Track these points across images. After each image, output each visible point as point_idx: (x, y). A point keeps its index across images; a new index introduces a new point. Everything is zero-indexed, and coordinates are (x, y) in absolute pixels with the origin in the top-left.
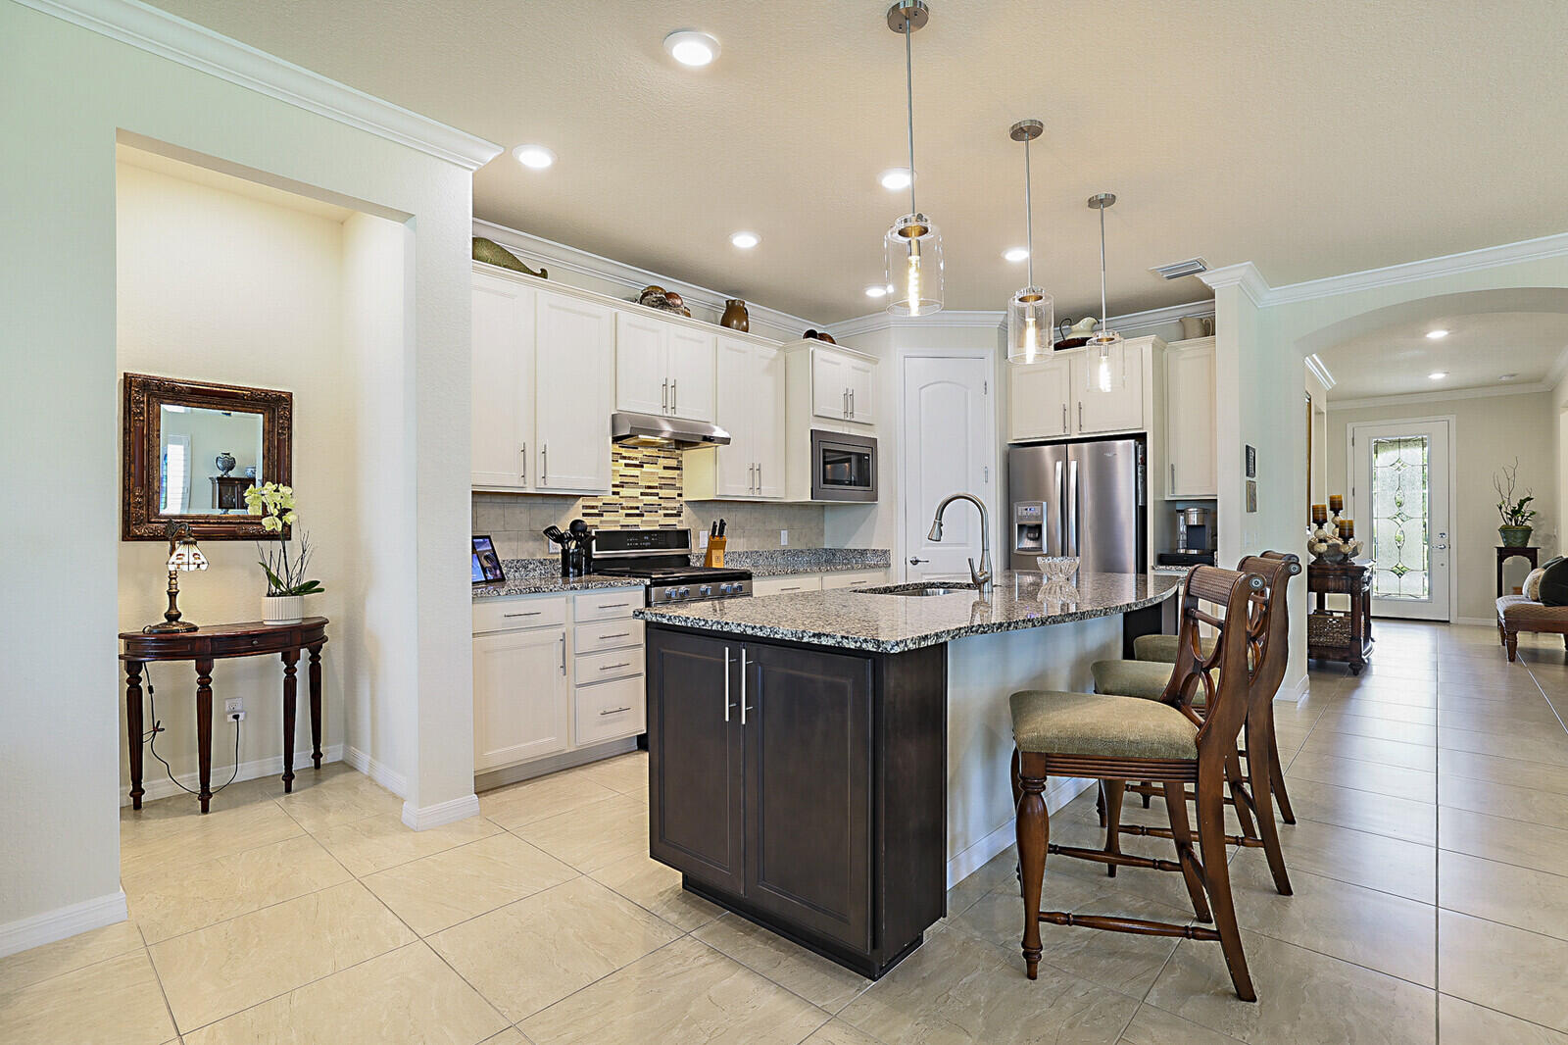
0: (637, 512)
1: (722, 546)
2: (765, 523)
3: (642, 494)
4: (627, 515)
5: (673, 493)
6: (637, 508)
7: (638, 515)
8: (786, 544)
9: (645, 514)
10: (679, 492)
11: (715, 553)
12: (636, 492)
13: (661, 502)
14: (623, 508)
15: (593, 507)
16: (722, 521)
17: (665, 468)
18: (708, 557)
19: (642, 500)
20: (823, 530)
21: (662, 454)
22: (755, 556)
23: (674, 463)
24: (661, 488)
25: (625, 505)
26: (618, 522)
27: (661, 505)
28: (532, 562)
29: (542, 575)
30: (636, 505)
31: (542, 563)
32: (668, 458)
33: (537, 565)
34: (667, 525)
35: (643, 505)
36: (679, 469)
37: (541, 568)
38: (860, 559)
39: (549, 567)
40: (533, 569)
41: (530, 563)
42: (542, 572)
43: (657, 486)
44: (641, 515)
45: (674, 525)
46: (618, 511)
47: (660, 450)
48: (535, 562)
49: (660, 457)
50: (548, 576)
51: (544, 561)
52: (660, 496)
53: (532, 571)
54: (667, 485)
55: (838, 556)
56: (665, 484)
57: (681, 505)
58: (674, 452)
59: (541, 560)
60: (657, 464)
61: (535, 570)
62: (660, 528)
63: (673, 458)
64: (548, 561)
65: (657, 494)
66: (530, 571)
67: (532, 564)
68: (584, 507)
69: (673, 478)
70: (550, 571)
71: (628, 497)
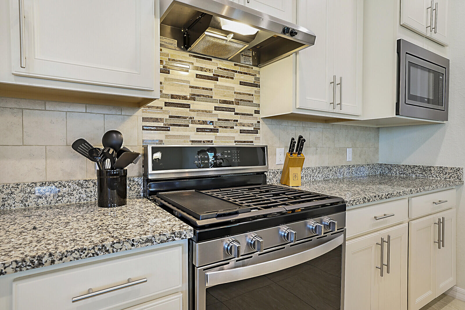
0: (210, 127)
1: (300, 163)
2: (334, 142)
3: (216, 108)
4: (198, 130)
5: (250, 109)
6: (211, 123)
7: (211, 130)
8: (351, 160)
9: (220, 129)
10: (256, 109)
12: (210, 106)
13: (237, 117)
14: (193, 122)
15: (156, 120)
16: (301, 137)
17: (241, 83)
18: (285, 174)
19: (217, 115)
20: (377, 149)
21: (238, 69)
22: (326, 171)
23: (250, 79)
24: (238, 104)
25: (196, 119)
26: (188, 137)
27: (237, 121)
28: (66, 185)
29: (82, 200)
30: (209, 119)
31: (82, 185)
32: (246, 74)
33: (75, 188)
34: (244, 142)
35: (217, 121)
36: (257, 86)
37: (81, 191)
38: (421, 175)
39: (93, 189)
40: (68, 194)
41: (63, 186)
42: (82, 196)
43: (232, 102)
44: (215, 130)
45: (252, 142)
46: (188, 126)
47: (235, 65)
48: (70, 184)
49: (236, 72)
50: (91, 200)
51: (85, 183)
52: (236, 112)
53: (67, 196)
54: (244, 101)
55: (395, 170)
56: (241, 100)
57: (259, 122)
58: (252, 68)
59: (80, 182)
60: (233, 78)
61: (72, 195)
62: (236, 144)
63: (250, 74)
64: (90, 182)
65: (233, 110)
66: (63, 196)
67: (66, 187)
68: (144, 119)
69: (250, 95)
70: (94, 195)
71: (199, 110)
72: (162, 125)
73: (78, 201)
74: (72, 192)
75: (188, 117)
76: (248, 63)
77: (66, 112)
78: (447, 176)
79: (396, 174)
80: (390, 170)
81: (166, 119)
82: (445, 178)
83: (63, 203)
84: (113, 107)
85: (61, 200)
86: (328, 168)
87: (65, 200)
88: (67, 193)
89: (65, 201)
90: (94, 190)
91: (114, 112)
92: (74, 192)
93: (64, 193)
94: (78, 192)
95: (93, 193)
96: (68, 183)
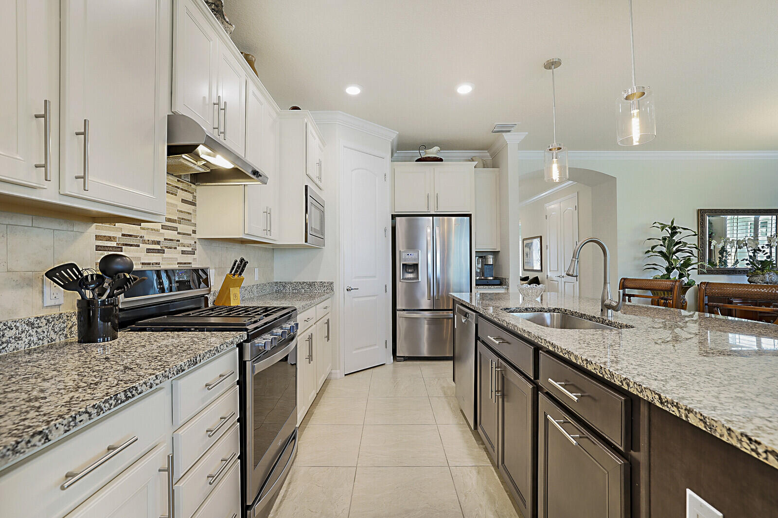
0: (158, 247)
1: (239, 284)
3: (163, 227)
4: (149, 250)
5: (189, 229)
6: (158, 243)
7: (158, 251)
8: (258, 280)
9: (166, 250)
10: (193, 228)
11: (234, 291)
13: (179, 237)
14: (144, 242)
15: (109, 239)
16: (242, 260)
17: (183, 201)
19: (163, 234)
20: (273, 268)
21: (180, 185)
23: (189, 198)
24: (180, 222)
25: (146, 238)
26: (139, 258)
27: (179, 241)
28: (13, 326)
29: (32, 344)
30: (157, 239)
31: (33, 324)
32: (186, 191)
33: (24, 329)
34: (185, 263)
35: (163, 240)
36: (194, 204)
37: (31, 333)
38: (308, 289)
39: (46, 328)
40: (15, 338)
41: (9, 328)
42: (32, 339)
43: (176, 220)
44: (161, 251)
45: (190, 263)
46: (138, 246)
47: (178, 181)
48: (18, 324)
49: (179, 188)
50: (43, 344)
51: (36, 321)
52: (178, 231)
53: (13, 341)
54: (185, 219)
55: (288, 287)
56: (183, 219)
57: (195, 242)
58: (191, 186)
59: (30, 320)
60: (176, 195)
61: (20, 339)
62: (179, 266)
63: (189, 192)
64: (43, 320)
65: (176, 229)
66: (8, 342)
67: (12, 329)
68: (98, 237)
69: (189, 213)
70: (47, 336)
71: (149, 229)
72: (115, 245)
73: (27, 346)
74: (20, 336)
75: (139, 236)
76: (187, 180)
77: (7, 225)
78: (326, 288)
79: (290, 290)
80: (284, 287)
81: (119, 238)
82: (324, 290)
83: (8, 351)
84: (64, 221)
85: (6, 348)
86: (244, 287)
87: (11, 347)
88: (13, 337)
89: (11, 349)
90: (47, 330)
91: (65, 227)
92: (23, 335)
93: (10, 337)
94: (28, 334)
95: (46, 333)
96: (15, 324)
